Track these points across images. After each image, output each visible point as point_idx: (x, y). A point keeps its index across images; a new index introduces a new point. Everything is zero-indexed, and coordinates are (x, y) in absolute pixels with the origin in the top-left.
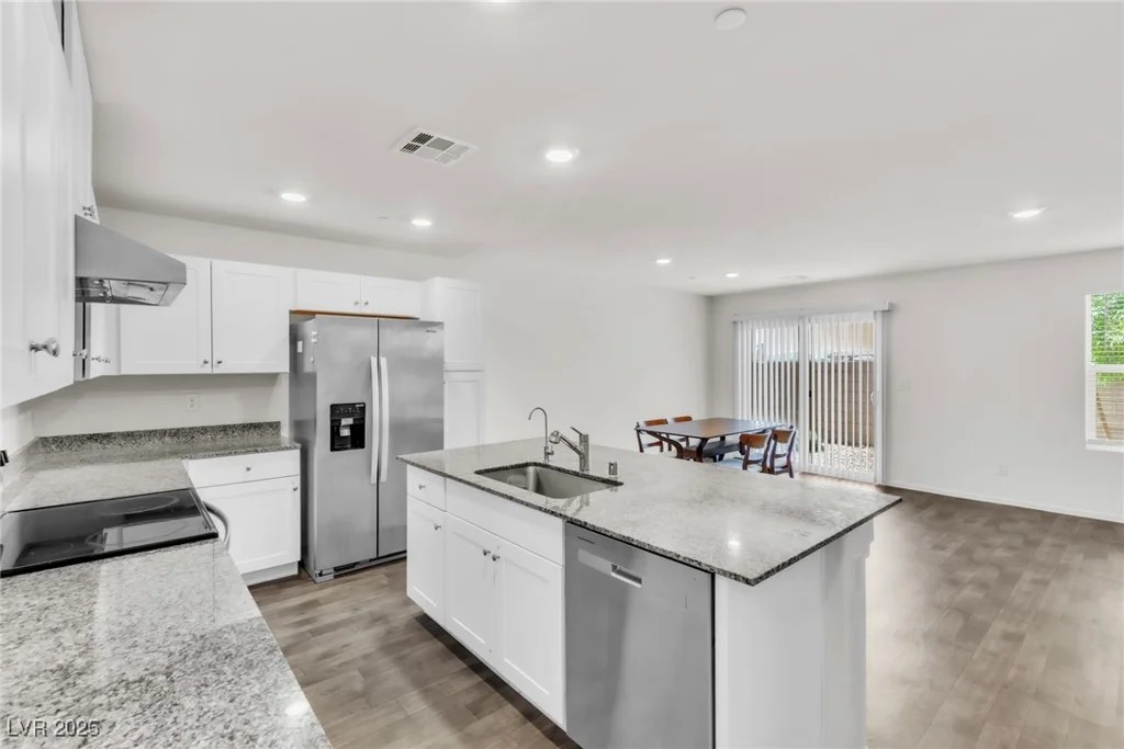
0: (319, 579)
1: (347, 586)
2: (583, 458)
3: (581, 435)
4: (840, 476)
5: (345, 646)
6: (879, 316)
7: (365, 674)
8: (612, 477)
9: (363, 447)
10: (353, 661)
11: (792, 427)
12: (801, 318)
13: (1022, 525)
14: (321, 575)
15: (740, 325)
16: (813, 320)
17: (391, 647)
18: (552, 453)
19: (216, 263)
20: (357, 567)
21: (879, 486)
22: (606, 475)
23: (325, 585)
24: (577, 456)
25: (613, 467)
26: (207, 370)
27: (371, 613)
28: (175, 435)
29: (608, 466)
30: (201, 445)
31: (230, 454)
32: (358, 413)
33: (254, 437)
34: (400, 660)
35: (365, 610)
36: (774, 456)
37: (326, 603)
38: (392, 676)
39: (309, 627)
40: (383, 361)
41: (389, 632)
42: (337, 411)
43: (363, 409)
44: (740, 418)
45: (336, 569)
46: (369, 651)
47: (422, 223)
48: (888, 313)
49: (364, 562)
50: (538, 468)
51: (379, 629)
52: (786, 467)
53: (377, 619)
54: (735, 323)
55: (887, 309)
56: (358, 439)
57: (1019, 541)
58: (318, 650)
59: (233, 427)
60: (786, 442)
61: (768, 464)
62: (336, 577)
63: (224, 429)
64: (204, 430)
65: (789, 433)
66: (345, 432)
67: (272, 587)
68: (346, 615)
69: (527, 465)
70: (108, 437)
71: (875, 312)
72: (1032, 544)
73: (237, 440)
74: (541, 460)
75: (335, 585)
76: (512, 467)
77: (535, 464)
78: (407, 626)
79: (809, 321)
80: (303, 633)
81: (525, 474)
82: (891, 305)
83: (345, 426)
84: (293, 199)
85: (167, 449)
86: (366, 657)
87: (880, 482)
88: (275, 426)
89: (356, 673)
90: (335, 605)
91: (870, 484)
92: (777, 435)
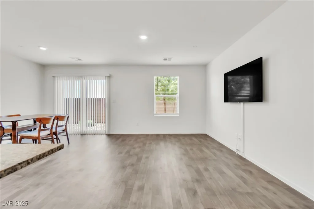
4: (95, 133)
6: (107, 78)
12: (82, 77)
13: (142, 139)
15: (56, 78)
21: (107, 134)
36: (57, 126)
48: (109, 77)
52: (64, 130)
54: (54, 77)
55: (109, 76)
57: (141, 144)
60: (63, 120)
61: (54, 130)
71: (106, 77)
72: (145, 144)
82: (110, 75)
87: (107, 133)
91: (104, 134)
92: (58, 118)
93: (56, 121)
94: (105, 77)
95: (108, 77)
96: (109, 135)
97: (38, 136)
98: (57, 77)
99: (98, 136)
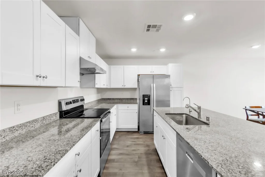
0: (140, 133)
1: (145, 136)
2: (199, 114)
3: (198, 106)
5: (139, 150)
7: (139, 158)
8: (207, 122)
9: (150, 105)
10: (138, 154)
14: (141, 132)
17: (147, 154)
18: (191, 111)
19: (124, 66)
20: (149, 133)
22: (205, 121)
23: (141, 135)
24: (197, 113)
25: (208, 119)
26: (123, 87)
27: (147, 144)
28: (120, 99)
29: (206, 117)
30: (124, 102)
31: (125, 104)
32: (149, 97)
33: (132, 101)
34: (147, 157)
35: (146, 143)
37: (140, 139)
38: (144, 161)
39: (134, 143)
40: (154, 85)
41: (148, 150)
42: (144, 96)
43: (150, 96)
45: (144, 132)
46: (142, 153)
47: (163, 50)
49: (151, 132)
50: (187, 115)
51: (147, 148)
53: (148, 146)
56: (149, 103)
58: (133, 148)
59: (129, 99)
62: (144, 134)
63: (127, 99)
64: (124, 99)
66: (146, 101)
67: (132, 132)
68: (142, 143)
69: (183, 114)
70: (110, 99)
73: (129, 101)
74: (188, 113)
75: (143, 135)
76: (178, 114)
77: (186, 114)
78: (153, 150)
80: (132, 144)
81: (182, 117)
83: (146, 100)
84: (134, 50)
85: (118, 102)
86: (141, 154)
88: (136, 99)
89: (137, 157)
90: (141, 140)
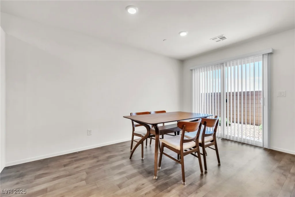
6: (265, 56)
11: (216, 117)
12: (222, 64)
15: (194, 71)
16: (228, 65)
36: (204, 135)
44: (194, 112)
52: (213, 141)
54: (192, 70)
55: (270, 52)
60: (212, 126)
61: (200, 141)
65: (214, 120)
79: (226, 65)
82: (272, 50)
91: (260, 147)
92: (206, 122)
93: (203, 126)
94: (262, 56)
95: (269, 54)
96: (272, 153)
97: (181, 149)
98: (195, 69)
99: (248, 148)
